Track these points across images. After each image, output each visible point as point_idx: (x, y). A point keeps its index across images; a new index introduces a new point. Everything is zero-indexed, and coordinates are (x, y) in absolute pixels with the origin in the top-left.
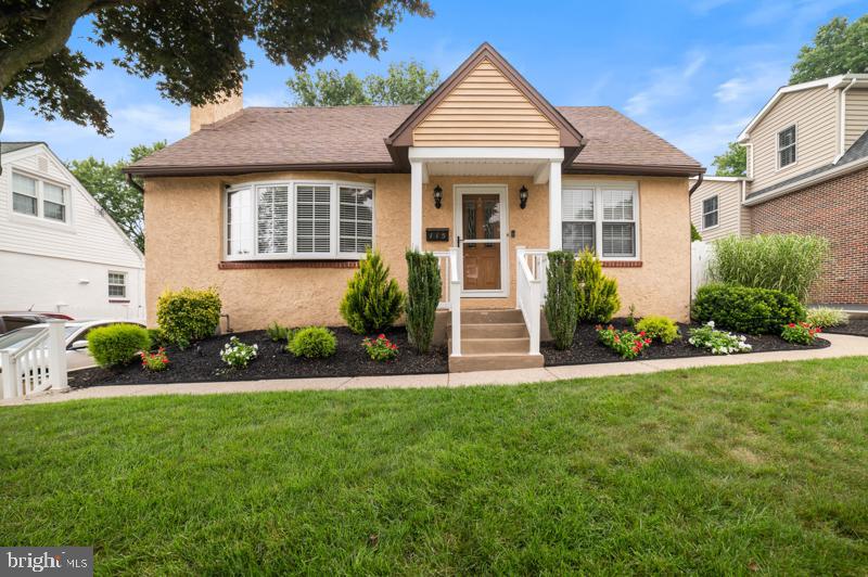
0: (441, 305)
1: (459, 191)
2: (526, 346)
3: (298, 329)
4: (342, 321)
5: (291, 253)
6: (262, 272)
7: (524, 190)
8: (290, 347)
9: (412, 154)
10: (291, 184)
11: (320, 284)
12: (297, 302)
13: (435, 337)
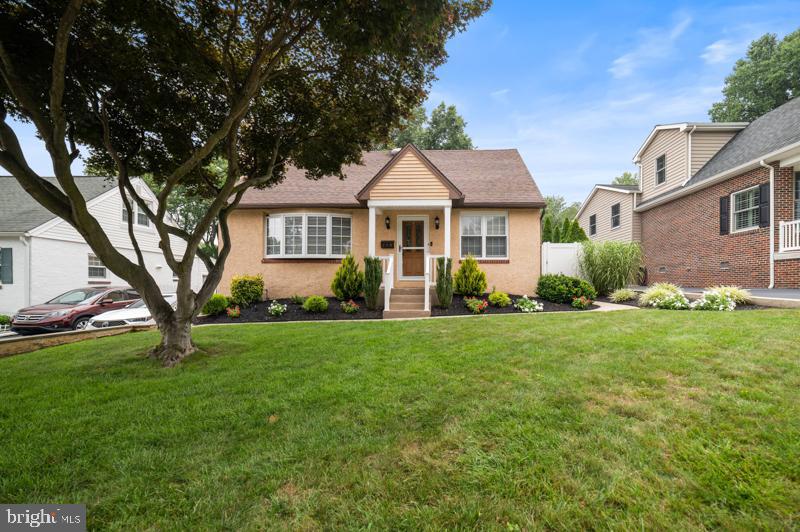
0: (382, 285)
1: (400, 220)
2: (423, 307)
3: (306, 298)
4: (332, 294)
5: (304, 254)
6: (287, 265)
7: (437, 219)
8: (304, 306)
9: (370, 204)
10: (304, 215)
11: (320, 272)
12: (307, 283)
13: (378, 302)
